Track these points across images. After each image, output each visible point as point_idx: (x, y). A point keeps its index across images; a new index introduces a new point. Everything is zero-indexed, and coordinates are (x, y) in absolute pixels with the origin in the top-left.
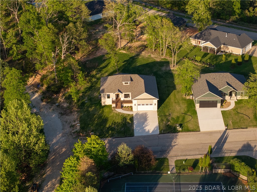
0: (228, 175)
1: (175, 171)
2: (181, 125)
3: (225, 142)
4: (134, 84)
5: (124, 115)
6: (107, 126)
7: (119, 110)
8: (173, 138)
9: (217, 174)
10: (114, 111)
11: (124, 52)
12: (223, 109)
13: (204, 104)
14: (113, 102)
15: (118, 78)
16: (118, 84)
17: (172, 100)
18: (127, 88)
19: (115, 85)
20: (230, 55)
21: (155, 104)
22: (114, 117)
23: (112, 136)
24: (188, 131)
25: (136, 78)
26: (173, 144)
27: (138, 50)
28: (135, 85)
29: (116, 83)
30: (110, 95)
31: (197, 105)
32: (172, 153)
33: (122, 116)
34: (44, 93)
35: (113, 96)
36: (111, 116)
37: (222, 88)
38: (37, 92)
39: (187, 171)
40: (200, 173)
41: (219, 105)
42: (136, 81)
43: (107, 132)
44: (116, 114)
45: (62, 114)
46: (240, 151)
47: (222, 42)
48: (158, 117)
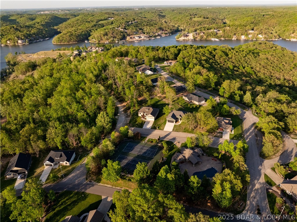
0: (161, 146)
1: (146, 142)
2: (158, 127)
3: (168, 135)
5: (143, 121)
6: (136, 123)
7: (143, 119)
8: (153, 131)
9: (158, 145)
10: (140, 119)
11: (158, 98)
12: (175, 124)
13: (169, 121)
14: (142, 116)
15: (145, 108)
16: (144, 110)
17: (161, 118)
18: (147, 112)
20: (194, 104)
21: (154, 119)
22: (140, 121)
23: (136, 127)
24: (160, 129)
25: (151, 109)
26: (152, 133)
27: (163, 98)
28: (150, 111)
31: (167, 121)
32: (149, 136)
34: (125, 109)
35: (142, 114)
37: (178, 117)
38: (123, 108)
39: (150, 143)
40: (153, 144)
41: (174, 122)
43: (135, 125)
45: (126, 117)
46: (171, 139)
47: (193, 99)
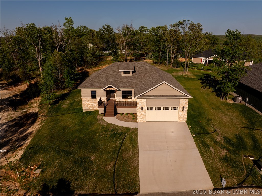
4: (139, 75)
5: (118, 130)
7: (110, 120)
10: (99, 122)
14: (101, 104)
15: (113, 66)
16: (113, 75)
18: (128, 80)
19: (107, 76)
21: (183, 108)
22: (96, 133)
25: (143, 67)
28: (142, 76)
29: (108, 73)
30: (95, 91)
33: (112, 133)
36: (91, 132)
42: (144, 71)
44: (103, 127)
48: (193, 137)
